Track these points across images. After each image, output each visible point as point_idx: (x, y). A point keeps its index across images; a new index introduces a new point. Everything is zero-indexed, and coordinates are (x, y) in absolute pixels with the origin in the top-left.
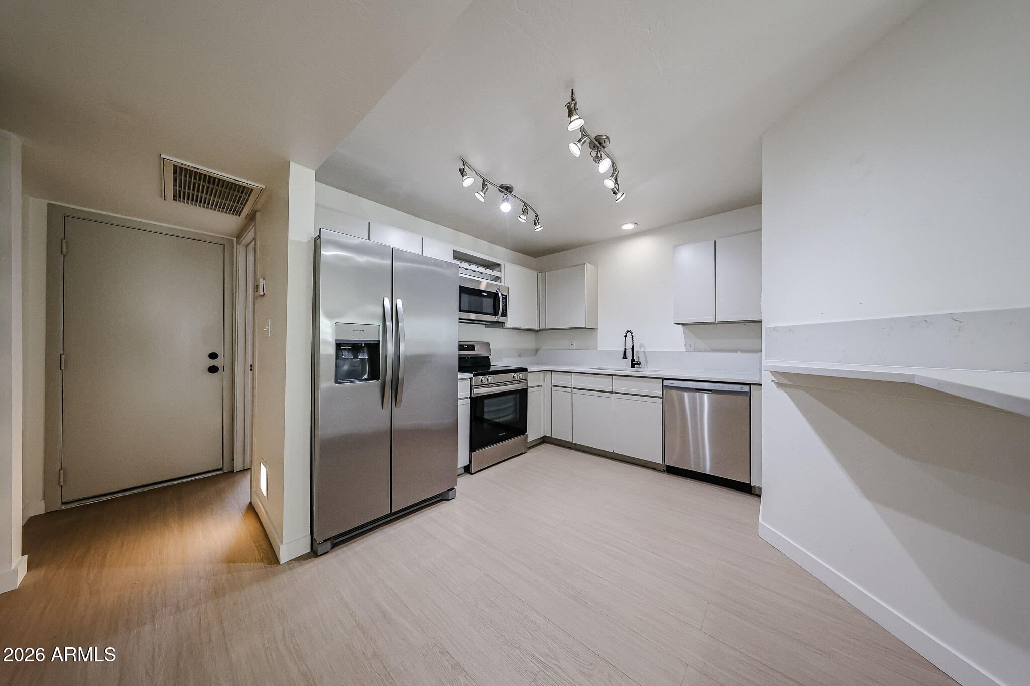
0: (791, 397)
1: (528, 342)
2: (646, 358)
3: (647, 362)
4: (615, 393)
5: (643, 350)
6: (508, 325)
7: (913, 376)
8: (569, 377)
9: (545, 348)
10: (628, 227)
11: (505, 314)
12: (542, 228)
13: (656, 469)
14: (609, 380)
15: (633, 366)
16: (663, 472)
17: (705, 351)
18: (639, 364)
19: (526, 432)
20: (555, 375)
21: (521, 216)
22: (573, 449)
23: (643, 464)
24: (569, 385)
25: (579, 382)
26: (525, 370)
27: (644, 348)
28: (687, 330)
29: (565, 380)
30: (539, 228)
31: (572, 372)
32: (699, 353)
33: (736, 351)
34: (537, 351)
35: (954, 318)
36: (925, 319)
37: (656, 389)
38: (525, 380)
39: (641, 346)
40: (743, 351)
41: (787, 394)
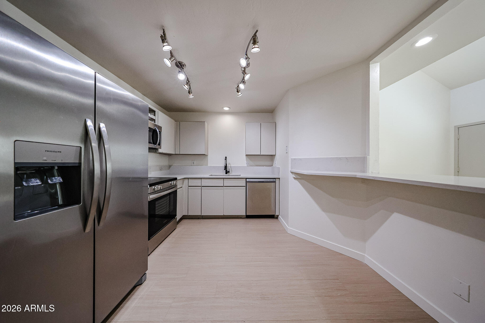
0: (299, 182)
1: (165, 161)
2: (231, 169)
3: (232, 171)
4: (225, 186)
5: (230, 166)
6: (160, 151)
7: (356, 175)
8: (199, 181)
9: (175, 165)
10: (226, 109)
11: (159, 144)
12: (193, 97)
13: (242, 218)
14: (222, 181)
15: (226, 173)
16: (245, 218)
17: (254, 166)
18: (229, 172)
19: (176, 216)
20: (190, 180)
21: (186, 86)
22: (201, 219)
23: (236, 217)
24: (200, 185)
25: (205, 183)
26: (175, 179)
27: (230, 165)
28: (247, 158)
29: (197, 183)
30: (191, 96)
31: (201, 178)
32: (252, 167)
33: (264, 166)
34: (170, 166)
35: (347, 158)
36: (340, 159)
37: (243, 183)
38: (175, 186)
39: (229, 164)
40: (266, 166)
41: (298, 181)
